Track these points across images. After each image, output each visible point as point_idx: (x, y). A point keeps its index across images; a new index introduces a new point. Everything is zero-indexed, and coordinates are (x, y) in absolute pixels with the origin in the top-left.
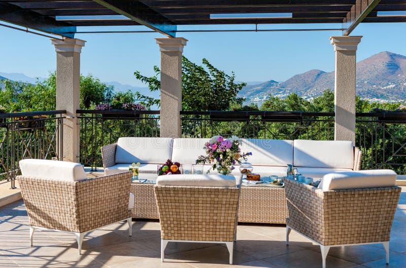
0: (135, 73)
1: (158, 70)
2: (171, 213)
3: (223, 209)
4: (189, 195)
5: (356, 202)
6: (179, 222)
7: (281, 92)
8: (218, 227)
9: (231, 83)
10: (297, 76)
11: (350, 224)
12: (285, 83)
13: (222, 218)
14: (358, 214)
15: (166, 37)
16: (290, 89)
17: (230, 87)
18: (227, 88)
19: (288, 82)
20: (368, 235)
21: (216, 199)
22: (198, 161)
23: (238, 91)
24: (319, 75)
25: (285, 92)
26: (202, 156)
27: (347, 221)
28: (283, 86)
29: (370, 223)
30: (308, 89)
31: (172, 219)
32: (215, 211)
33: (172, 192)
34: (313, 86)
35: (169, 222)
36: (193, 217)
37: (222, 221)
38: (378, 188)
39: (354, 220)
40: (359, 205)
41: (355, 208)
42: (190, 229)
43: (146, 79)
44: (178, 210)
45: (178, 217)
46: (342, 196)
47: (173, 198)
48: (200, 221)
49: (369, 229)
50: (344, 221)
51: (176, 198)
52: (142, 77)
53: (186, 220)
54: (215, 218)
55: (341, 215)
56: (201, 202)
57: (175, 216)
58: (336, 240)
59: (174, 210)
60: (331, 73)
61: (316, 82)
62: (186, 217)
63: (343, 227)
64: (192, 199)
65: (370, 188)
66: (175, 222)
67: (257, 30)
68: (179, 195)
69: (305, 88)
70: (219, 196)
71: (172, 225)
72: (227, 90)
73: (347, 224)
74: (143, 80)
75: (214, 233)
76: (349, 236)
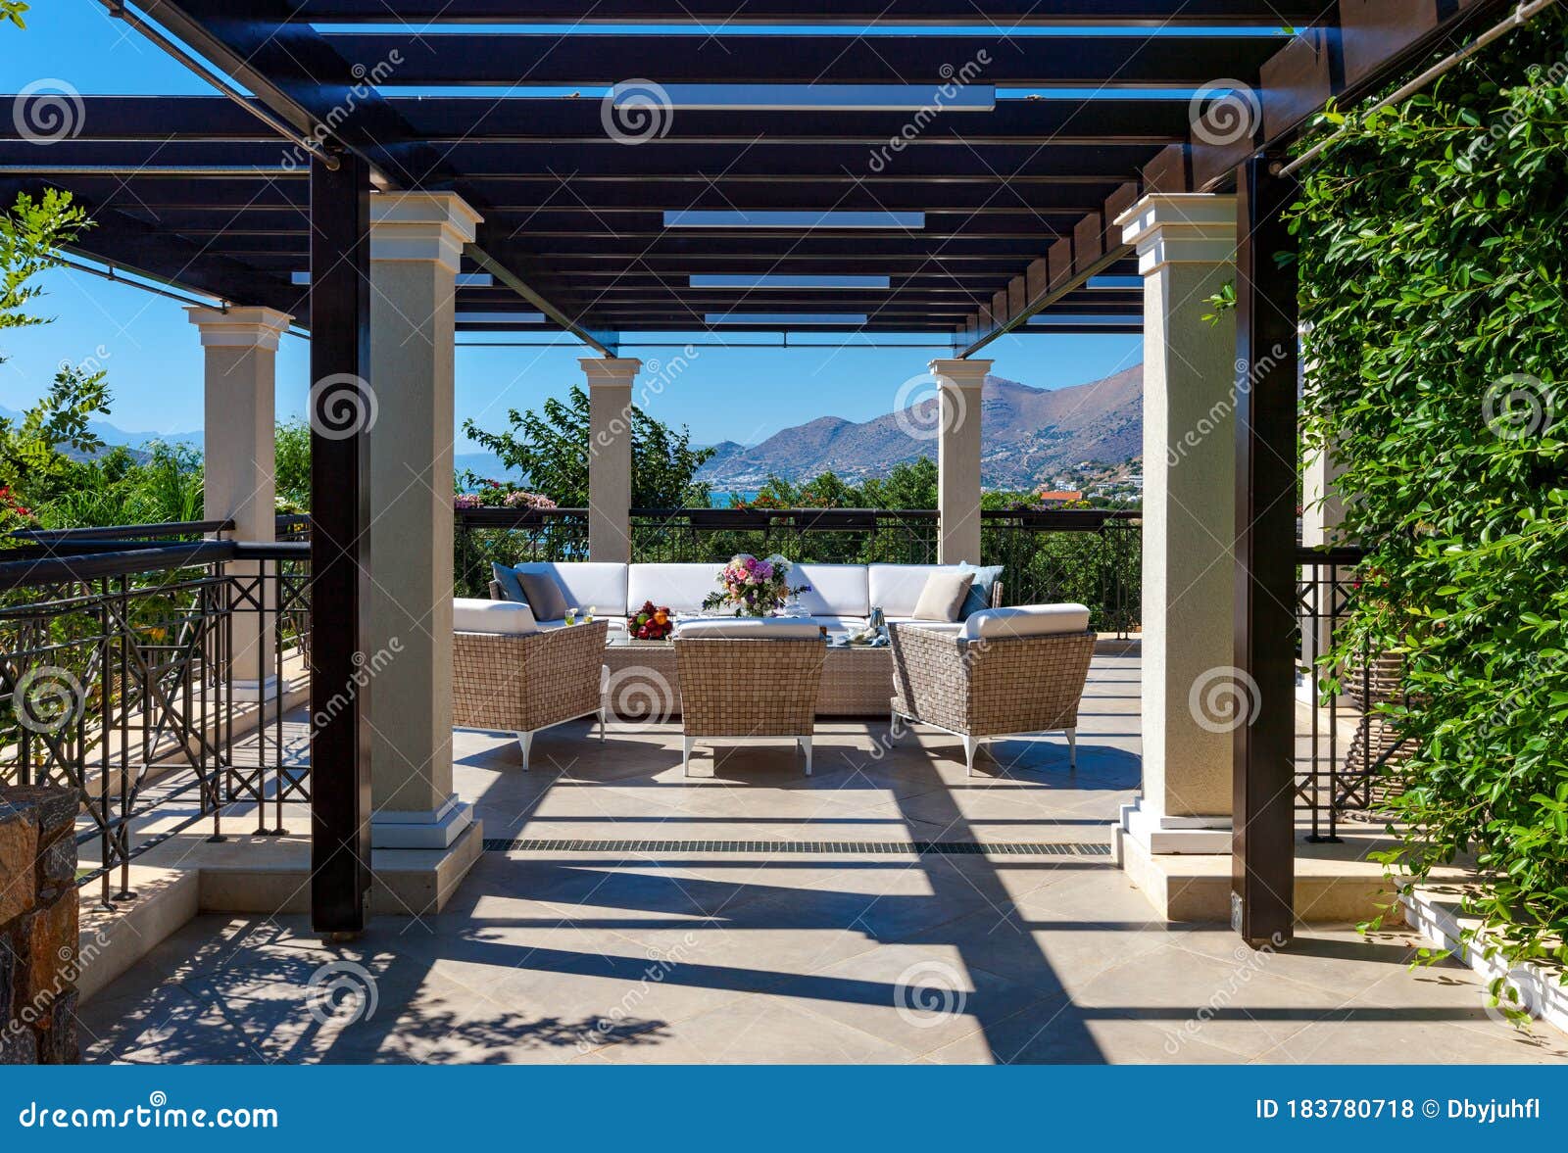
0: (466, 425)
1: (519, 419)
2: (703, 688)
3: (798, 677)
4: (738, 655)
5: (1023, 659)
6: (717, 704)
7: (751, 470)
8: (786, 710)
9: (681, 450)
10: (788, 434)
11: (1014, 697)
12: (759, 447)
13: (795, 693)
14: (1027, 680)
15: (600, 355)
16: (770, 462)
17: (679, 459)
18: (673, 462)
19: (769, 445)
20: (1042, 716)
21: (786, 660)
22: (706, 604)
23: (695, 468)
24: (836, 429)
25: (759, 468)
26: (713, 593)
27: (1009, 691)
28: (755, 455)
29: (1045, 695)
30: (814, 462)
31: (704, 699)
32: (783, 682)
33: (707, 649)
34: (824, 456)
35: (699, 704)
36: (742, 694)
37: (794, 699)
38: (1058, 634)
39: (1020, 691)
40: (1029, 664)
41: (1022, 670)
42: (735, 715)
43: (485, 438)
44: (716, 682)
45: (717, 694)
46: (1001, 650)
47: (708, 660)
48: (755, 699)
49: (1044, 705)
50: (1004, 692)
51: (713, 660)
52: (481, 433)
53: (729, 699)
54: (782, 693)
55: (999, 681)
56: (758, 666)
57: (710, 693)
58: (990, 726)
59: (709, 682)
60: (865, 425)
61: (832, 446)
62: (730, 694)
63: (1002, 703)
64: (742, 660)
65: (1047, 635)
66: (710, 704)
67: (785, 345)
68: (720, 654)
69: (805, 461)
70: (791, 655)
71: (705, 710)
72: (673, 466)
73: (1008, 697)
74: (482, 440)
75: (780, 721)
76: (1011, 719)
